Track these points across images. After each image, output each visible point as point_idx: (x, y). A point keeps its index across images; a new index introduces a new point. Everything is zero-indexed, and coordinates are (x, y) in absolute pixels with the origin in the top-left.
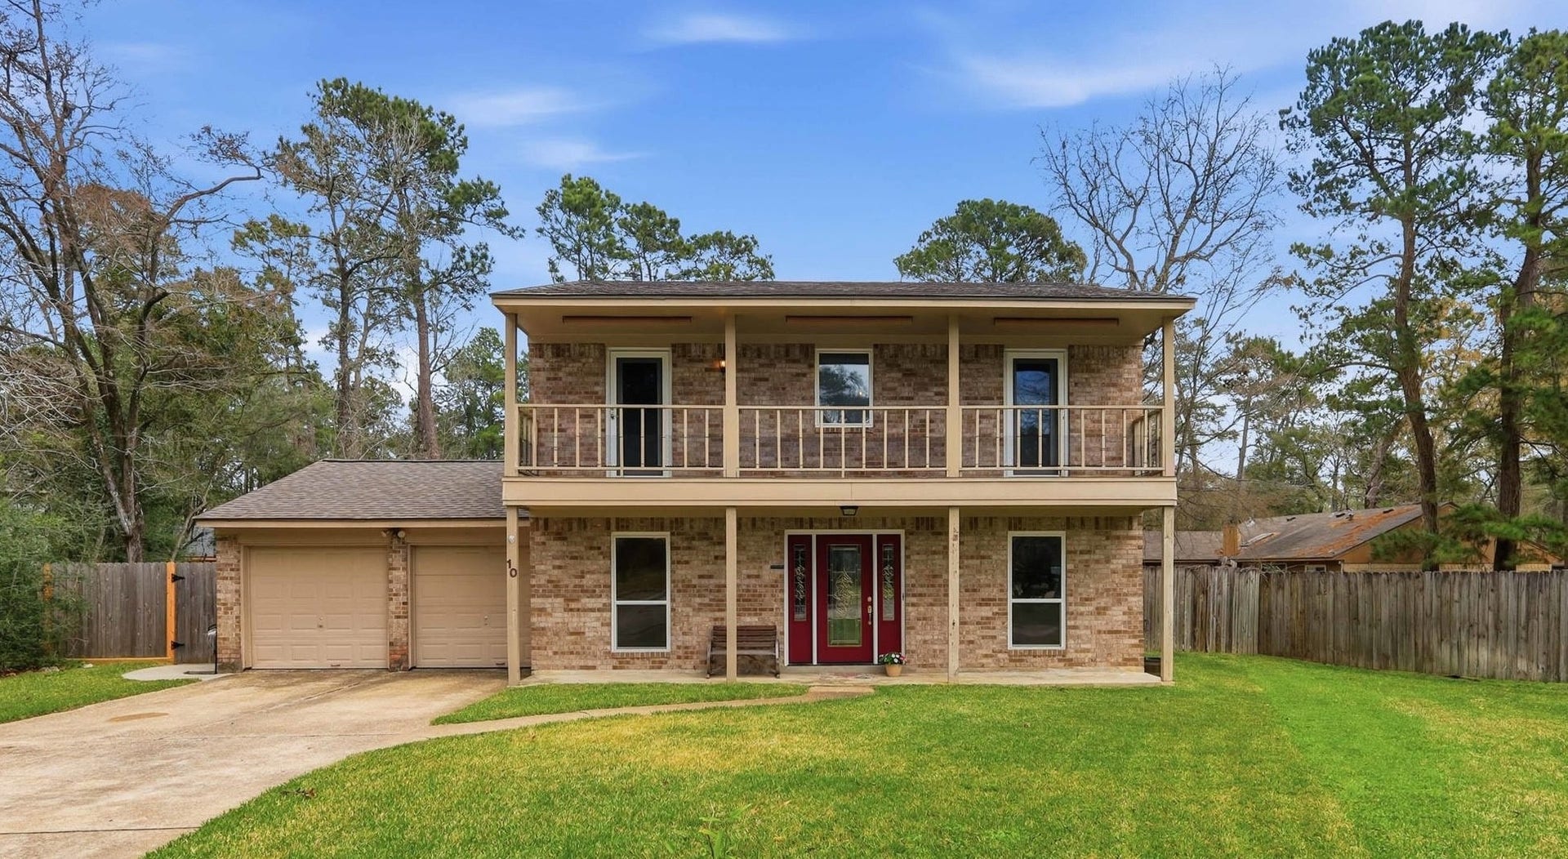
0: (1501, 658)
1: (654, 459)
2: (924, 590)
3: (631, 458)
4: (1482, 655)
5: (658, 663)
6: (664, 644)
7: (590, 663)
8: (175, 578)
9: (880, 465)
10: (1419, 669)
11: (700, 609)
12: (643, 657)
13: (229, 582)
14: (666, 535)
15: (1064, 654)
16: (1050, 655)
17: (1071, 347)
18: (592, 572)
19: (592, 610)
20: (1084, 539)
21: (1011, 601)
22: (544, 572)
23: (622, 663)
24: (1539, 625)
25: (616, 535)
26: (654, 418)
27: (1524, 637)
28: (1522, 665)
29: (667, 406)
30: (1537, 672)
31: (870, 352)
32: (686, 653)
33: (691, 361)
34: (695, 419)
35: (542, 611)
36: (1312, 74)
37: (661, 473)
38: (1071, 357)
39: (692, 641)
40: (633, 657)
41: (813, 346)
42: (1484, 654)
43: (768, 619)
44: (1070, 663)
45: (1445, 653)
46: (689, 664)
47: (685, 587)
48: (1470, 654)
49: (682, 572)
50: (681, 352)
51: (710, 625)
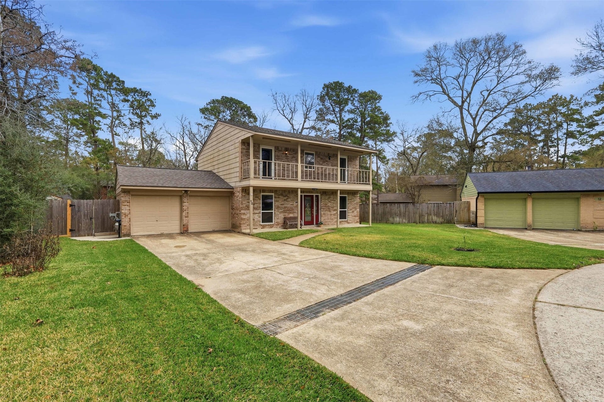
0: (401, 220)
1: (270, 175)
2: (325, 208)
3: (264, 174)
4: (397, 219)
5: (271, 227)
6: (272, 222)
7: (256, 227)
8: (71, 206)
9: (315, 179)
10: (386, 223)
11: (281, 213)
12: (268, 225)
13: (126, 206)
14: (273, 194)
15: (347, 221)
16: (345, 221)
17: (348, 156)
18: (257, 204)
19: (256, 213)
20: (350, 197)
21: (339, 210)
22: (245, 204)
23: (263, 227)
24: (407, 213)
25: (262, 194)
26: (270, 164)
27: (404, 216)
28: (404, 221)
29: (273, 162)
30: (407, 222)
31: (314, 153)
32: (278, 224)
33: (279, 151)
34: (279, 165)
35: (244, 214)
36: (323, 88)
37: (272, 178)
38: (348, 158)
39: (279, 221)
40: (266, 225)
41: (304, 150)
42: (398, 219)
43: (296, 215)
44: (348, 223)
45: (391, 219)
46: (278, 226)
47: (278, 207)
48: (395, 219)
49: (277, 203)
50: (277, 148)
51: (283, 217)
